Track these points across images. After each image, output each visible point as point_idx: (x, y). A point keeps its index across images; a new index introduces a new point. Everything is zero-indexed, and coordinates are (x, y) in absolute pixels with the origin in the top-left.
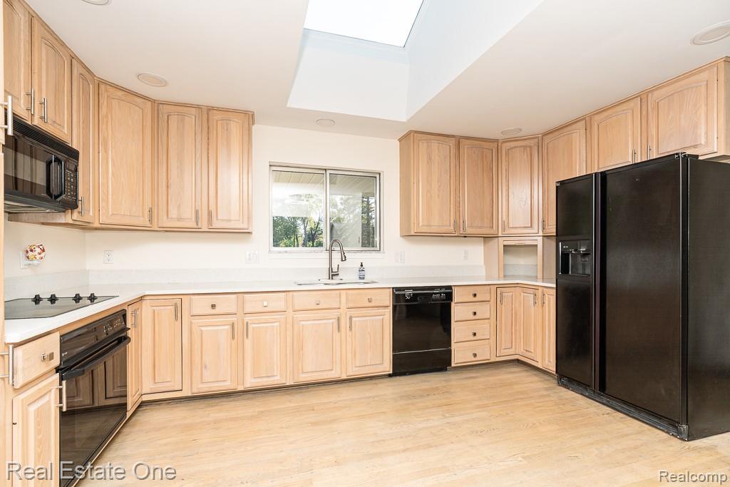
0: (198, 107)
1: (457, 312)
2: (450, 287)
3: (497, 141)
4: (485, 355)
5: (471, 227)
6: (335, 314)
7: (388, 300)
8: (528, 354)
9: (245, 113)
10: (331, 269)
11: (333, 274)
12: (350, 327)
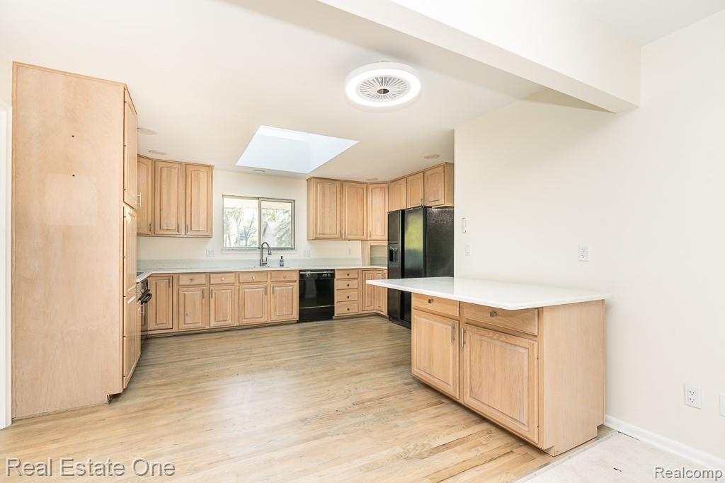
0: (180, 163)
1: (338, 284)
2: (333, 270)
3: (367, 183)
4: (355, 310)
5: (350, 235)
6: (264, 285)
7: (296, 277)
8: (380, 309)
9: (209, 166)
10: (262, 260)
11: (263, 263)
12: (273, 293)
